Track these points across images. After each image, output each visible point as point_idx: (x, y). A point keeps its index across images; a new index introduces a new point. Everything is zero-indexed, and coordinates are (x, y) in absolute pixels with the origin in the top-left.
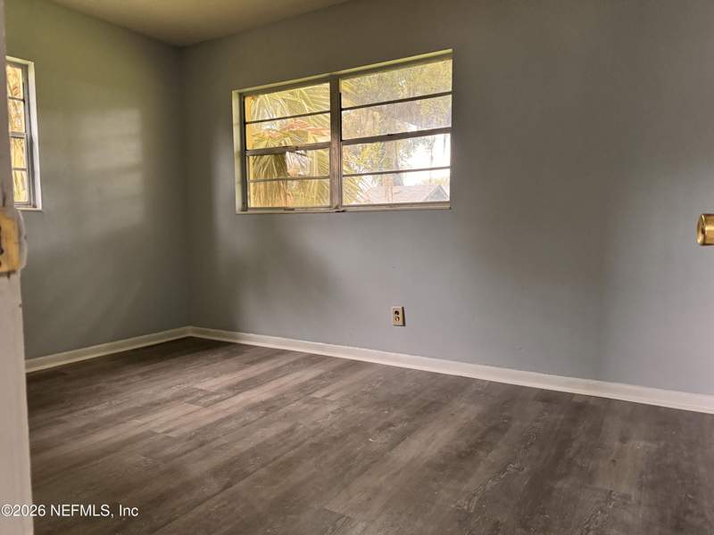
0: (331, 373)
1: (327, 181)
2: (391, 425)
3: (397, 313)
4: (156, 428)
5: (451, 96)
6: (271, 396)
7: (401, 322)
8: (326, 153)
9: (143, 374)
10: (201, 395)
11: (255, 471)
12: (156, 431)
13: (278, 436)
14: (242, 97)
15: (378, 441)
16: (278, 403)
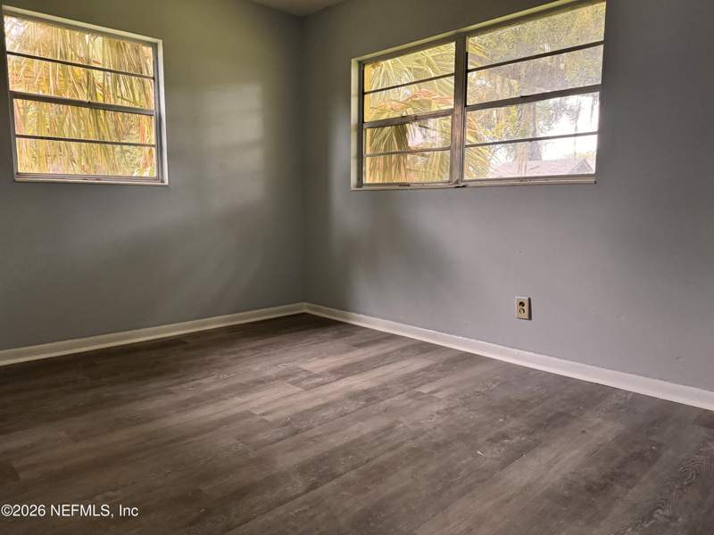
0: (441, 365)
1: (448, 153)
2: (505, 436)
3: (522, 304)
4: (254, 408)
5: (602, 46)
6: (373, 384)
7: (526, 315)
8: (447, 121)
9: (253, 349)
10: (304, 376)
11: (345, 473)
12: (254, 412)
13: (375, 433)
14: (362, 65)
15: (488, 455)
16: (380, 394)
